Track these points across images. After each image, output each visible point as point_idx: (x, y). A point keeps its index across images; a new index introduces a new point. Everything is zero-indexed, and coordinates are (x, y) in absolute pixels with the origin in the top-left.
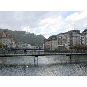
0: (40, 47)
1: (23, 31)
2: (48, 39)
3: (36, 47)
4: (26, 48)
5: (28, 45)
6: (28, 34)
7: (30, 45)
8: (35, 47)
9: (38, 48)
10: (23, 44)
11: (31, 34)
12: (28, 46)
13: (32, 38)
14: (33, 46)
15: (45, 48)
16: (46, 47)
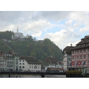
0: (50, 67)
1: (7, 32)
2: (77, 45)
3: (40, 66)
4: (17, 70)
5: (22, 62)
6: (19, 38)
7: (25, 62)
8: (38, 66)
9: (46, 69)
10: (10, 61)
11: (25, 39)
12: (22, 66)
13: (27, 46)
14: (34, 66)
15: (70, 69)
16: (73, 66)
